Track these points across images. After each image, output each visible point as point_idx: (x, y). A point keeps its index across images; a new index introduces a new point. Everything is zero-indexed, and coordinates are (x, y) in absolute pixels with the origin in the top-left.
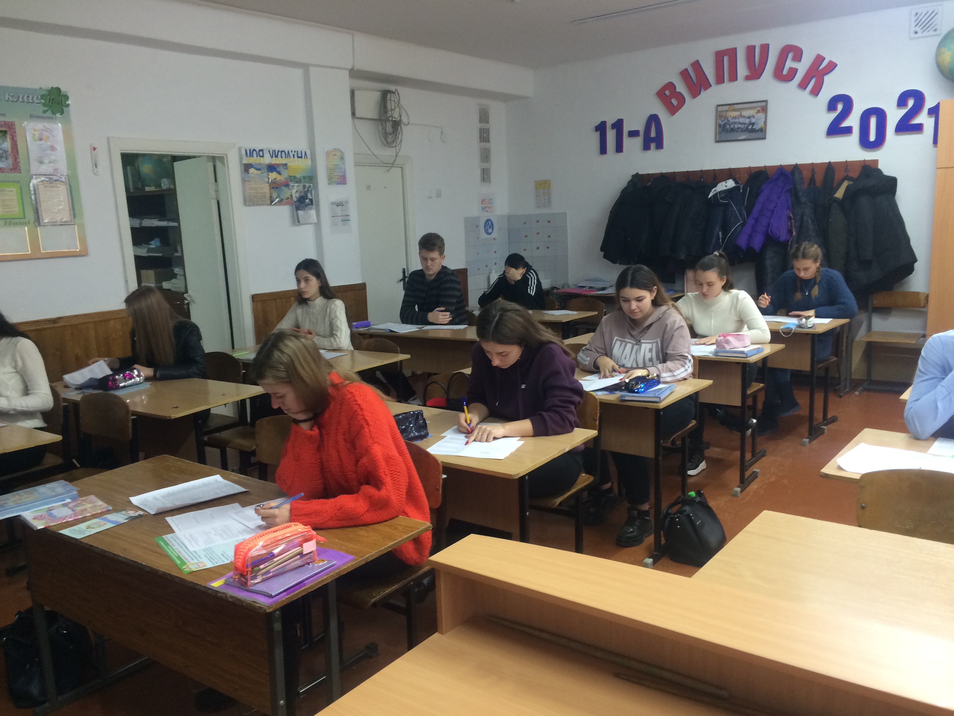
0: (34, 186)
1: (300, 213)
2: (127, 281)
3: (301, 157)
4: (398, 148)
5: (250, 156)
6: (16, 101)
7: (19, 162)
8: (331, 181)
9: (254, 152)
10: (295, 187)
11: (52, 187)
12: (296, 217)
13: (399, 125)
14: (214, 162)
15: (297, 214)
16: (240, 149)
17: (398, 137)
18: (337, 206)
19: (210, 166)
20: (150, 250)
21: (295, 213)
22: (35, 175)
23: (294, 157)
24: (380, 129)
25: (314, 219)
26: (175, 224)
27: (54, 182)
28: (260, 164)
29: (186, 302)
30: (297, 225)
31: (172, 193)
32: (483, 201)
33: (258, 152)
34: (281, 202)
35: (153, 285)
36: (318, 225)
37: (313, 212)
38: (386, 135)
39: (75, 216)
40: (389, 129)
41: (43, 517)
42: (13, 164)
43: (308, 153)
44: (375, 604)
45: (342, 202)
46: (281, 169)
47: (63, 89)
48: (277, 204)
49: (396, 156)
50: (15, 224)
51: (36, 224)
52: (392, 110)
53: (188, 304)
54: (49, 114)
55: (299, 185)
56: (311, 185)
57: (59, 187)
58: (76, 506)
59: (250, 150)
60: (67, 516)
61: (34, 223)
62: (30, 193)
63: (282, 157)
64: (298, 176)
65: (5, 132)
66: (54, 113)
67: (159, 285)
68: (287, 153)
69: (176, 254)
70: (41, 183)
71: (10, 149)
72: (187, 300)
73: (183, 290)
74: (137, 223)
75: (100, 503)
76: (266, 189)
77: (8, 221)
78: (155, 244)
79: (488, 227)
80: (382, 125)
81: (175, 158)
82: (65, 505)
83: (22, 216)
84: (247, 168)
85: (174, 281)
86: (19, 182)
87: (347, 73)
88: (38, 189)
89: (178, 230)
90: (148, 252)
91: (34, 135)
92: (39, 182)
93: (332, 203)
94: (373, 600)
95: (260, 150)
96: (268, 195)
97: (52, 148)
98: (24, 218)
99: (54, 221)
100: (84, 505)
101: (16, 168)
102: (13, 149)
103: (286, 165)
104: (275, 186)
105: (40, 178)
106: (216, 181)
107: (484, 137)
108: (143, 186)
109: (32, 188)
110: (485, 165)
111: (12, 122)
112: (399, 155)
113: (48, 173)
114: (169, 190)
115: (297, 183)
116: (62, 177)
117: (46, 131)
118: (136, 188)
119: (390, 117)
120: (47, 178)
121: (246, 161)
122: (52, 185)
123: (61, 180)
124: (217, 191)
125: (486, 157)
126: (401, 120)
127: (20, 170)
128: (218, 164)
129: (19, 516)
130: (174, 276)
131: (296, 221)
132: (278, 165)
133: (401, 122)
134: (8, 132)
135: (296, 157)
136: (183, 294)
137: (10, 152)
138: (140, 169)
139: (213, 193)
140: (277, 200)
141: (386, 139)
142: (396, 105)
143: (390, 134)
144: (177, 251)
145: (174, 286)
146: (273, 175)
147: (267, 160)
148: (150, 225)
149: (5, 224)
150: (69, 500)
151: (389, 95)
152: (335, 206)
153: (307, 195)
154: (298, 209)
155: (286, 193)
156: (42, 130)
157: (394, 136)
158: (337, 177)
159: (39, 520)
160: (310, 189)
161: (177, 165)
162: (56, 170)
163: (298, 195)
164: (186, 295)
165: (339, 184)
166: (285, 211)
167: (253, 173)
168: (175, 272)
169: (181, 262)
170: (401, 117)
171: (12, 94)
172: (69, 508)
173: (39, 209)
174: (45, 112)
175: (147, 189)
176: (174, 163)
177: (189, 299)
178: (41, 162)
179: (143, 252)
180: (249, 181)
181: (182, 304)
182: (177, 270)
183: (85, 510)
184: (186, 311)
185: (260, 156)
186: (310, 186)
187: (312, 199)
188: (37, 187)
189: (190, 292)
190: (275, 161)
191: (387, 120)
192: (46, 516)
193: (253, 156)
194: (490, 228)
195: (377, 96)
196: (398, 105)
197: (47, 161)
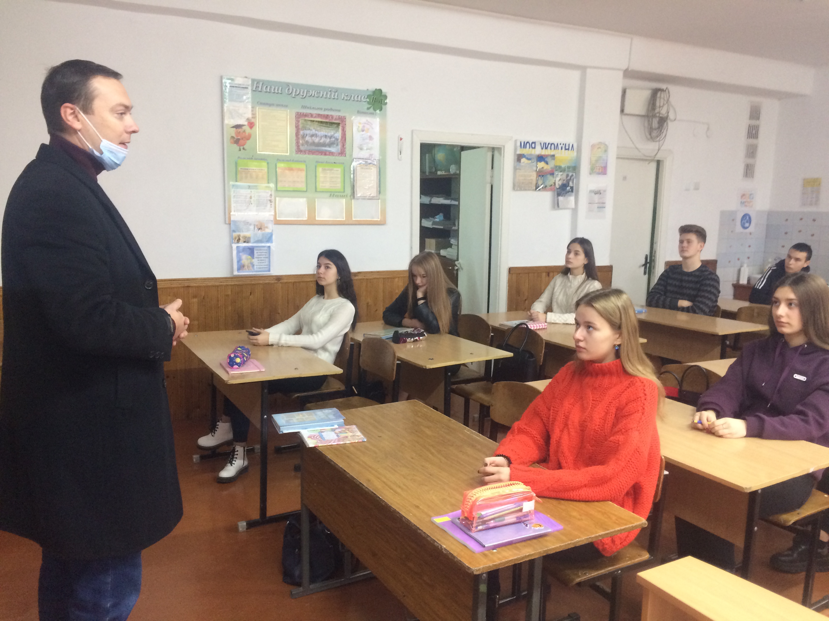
0: (354, 167)
1: (561, 198)
2: (411, 248)
3: (568, 149)
4: (661, 142)
5: (524, 147)
6: (349, 100)
7: (345, 148)
8: (593, 171)
9: (528, 144)
10: (559, 176)
11: (367, 169)
12: (556, 202)
13: (665, 121)
14: (493, 152)
15: (558, 200)
16: (516, 141)
17: (663, 132)
18: (595, 194)
19: (490, 154)
20: (434, 223)
21: (556, 199)
22: (356, 159)
23: (562, 149)
24: (646, 124)
25: (572, 205)
26: (456, 203)
27: (369, 165)
28: (531, 155)
29: (456, 268)
30: (556, 210)
31: (457, 177)
32: (743, 195)
33: (531, 144)
34: (545, 188)
35: (433, 251)
36: (575, 211)
37: (572, 199)
38: (651, 130)
39: (380, 193)
40: (655, 123)
41: (315, 437)
42: (341, 150)
43: (575, 146)
44: (579, 584)
45: (600, 191)
46: (549, 159)
47: (384, 91)
48: (542, 190)
49: (659, 150)
50: (337, 196)
51: (352, 197)
52: (660, 107)
53: (457, 270)
54: (371, 110)
55: (562, 174)
56: (574, 174)
57: (372, 169)
58: (340, 432)
59: (524, 142)
60: (332, 440)
61: (350, 196)
62: (351, 172)
63: (551, 149)
64: (563, 166)
65: (338, 124)
66: (375, 110)
67: (438, 252)
68: (556, 145)
69: (453, 228)
70: (359, 165)
71: (340, 137)
72: (457, 267)
73: (455, 258)
74: (427, 200)
75: (359, 433)
76: (534, 176)
77: (332, 194)
78: (439, 218)
79: (746, 220)
80: (649, 121)
81: (463, 148)
82: (333, 430)
83: (343, 191)
84: (519, 157)
85: (449, 249)
86: (343, 163)
87: (621, 74)
88: (356, 170)
89: (458, 207)
90: (432, 225)
91: (359, 127)
92: (358, 164)
93: (591, 191)
94: (578, 580)
95: (533, 143)
96: (534, 182)
97: (371, 138)
98: (344, 192)
99: (365, 195)
100: (347, 433)
101: (342, 153)
102: (342, 137)
103: (553, 156)
104: (541, 174)
105: (358, 161)
106: (492, 168)
107: (753, 133)
108: (436, 171)
109: (352, 169)
110: (750, 161)
111: (344, 117)
112: (662, 148)
113: (365, 157)
114: (455, 174)
115: (561, 172)
116: (374, 160)
117: (367, 124)
118: (430, 172)
119: (658, 113)
120: (363, 161)
121: (519, 152)
122: (367, 167)
123: (373, 163)
124: (492, 177)
125: (752, 152)
126: (668, 116)
127: (345, 154)
128: (496, 154)
129: (299, 432)
130: (450, 246)
131: (556, 205)
132: (547, 156)
133: (668, 118)
134: (340, 124)
135: (564, 149)
136: (455, 261)
137: (340, 140)
138: (436, 156)
139: (488, 179)
140: (542, 186)
141: (650, 134)
142: (665, 103)
143: (655, 129)
144: (454, 225)
145: (449, 253)
146: (541, 165)
147: (538, 151)
148: (437, 203)
149: (330, 196)
150: (336, 426)
151: (659, 95)
152: (593, 194)
153: (569, 183)
154: (559, 195)
155: (550, 180)
156: (365, 123)
157: (659, 132)
158: (598, 168)
159: (312, 439)
160: (572, 178)
161: (464, 154)
162: (371, 155)
163: (560, 183)
164: (456, 263)
165: (599, 174)
166: (547, 196)
167: (523, 163)
168: (451, 242)
169: (456, 234)
170: (668, 113)
171: (347, 95)
172: (336, 433)
173: (355, 185)
174: (368, 109)
175: (439, 173)
176: (462, 152)
177: (459, 266)
178: (361, 149)
179: (428, 224)
180: (520, 169)
181: (453, 269)
182: (453, 241)
183: (347, 437)
184: (455, 275)
185: (532, 148)
186: (572, 175)
187: (573, 187)
188: (356, 168)
189: (460, 260)
190: (544, 152)
191: (654, 116)
192: (318, 436)
193: (526, 148)
194: (747, 222)
195: (647, 94)
196: (667, 103)
197: (365, 148)
